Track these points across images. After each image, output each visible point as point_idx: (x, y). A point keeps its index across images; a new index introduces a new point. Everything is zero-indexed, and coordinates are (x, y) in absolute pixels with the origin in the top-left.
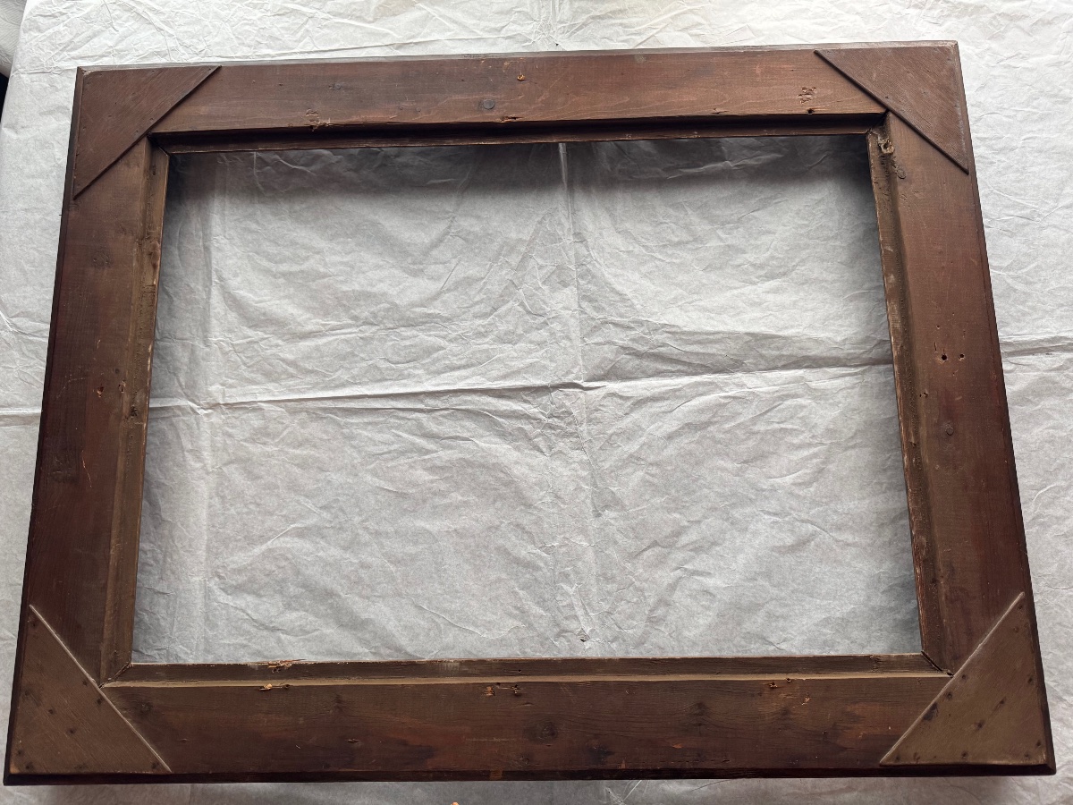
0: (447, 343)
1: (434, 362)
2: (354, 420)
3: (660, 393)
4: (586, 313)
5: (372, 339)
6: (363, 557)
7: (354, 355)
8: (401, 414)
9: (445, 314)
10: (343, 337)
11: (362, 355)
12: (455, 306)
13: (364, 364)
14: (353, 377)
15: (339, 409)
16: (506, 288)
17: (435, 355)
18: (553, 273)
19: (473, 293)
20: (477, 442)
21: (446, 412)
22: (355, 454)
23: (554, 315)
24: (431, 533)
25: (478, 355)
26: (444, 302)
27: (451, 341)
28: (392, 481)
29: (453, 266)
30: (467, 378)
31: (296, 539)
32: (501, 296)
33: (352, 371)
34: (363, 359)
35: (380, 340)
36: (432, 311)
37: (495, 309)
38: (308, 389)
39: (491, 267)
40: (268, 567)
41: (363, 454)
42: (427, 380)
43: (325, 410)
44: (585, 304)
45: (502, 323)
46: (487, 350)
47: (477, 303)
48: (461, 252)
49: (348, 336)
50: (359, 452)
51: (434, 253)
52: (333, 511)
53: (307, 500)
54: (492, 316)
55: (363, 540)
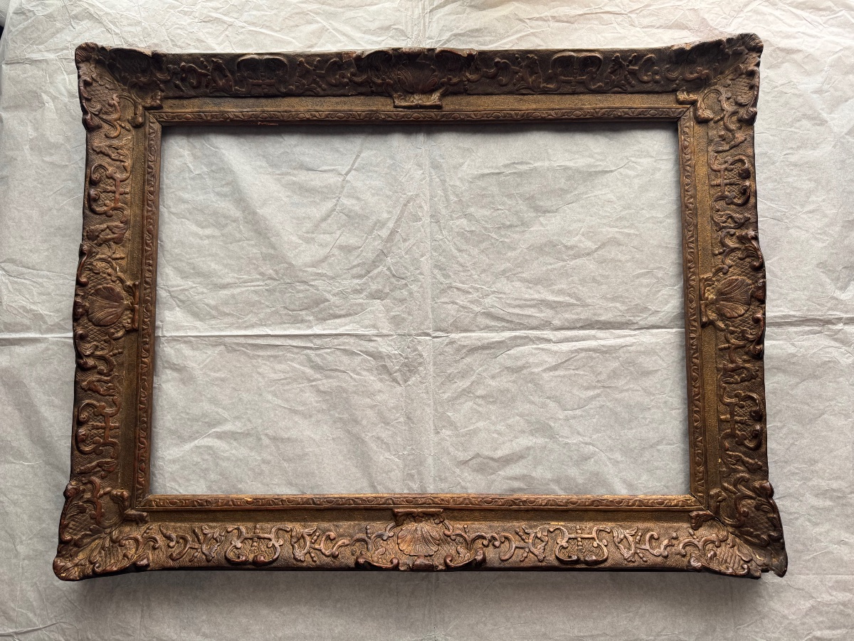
0: (331, 297)
1: (320, 311)
2: (261, 353)
3: (488, 343)
4: (436, 279)
5: (274, 290)
6: (265, 455)
7: (261, 303)
8: (295, 350)
9: (330, 273)
10: (252, 288)
11: (267, 303)
12: (338, 268)
13: (268, 310)
14: (260, 320)
15: (249, 344)
16: (378, 256)
17: (322, 306)
18: (414, 245)
19: (352, 258)
20: (352, 374)
21: (329, 350)
22: (260, 379)
23: (413, 279)
24: (314, 440)
25: (355, 308)
26: (329, 264)
27: (334, 295)
28: (287, 400)
29: (338, 236)
30: (346, 325)
31: (216, 440)
32: (374, 262)
33: (259, 315)
34: (268, 306)
35: (280, 292)
36: (320, 271)
37: (369, 272)
38: (226, 328)
39: (367, 238)
40: (195, 459)
41: (266, 379)
42: (316, 325)
43: (238, 344)
44: (436, 271)
45: (373, 283)
46: (360, 304)
47: (354, 267)
48: (344, 226)
49: (257, 288)
50: (264, 377)
51: (323, 225)
52: (243, 420)
53: (224, 411)
54: (367, 277)
55: (264, 444)
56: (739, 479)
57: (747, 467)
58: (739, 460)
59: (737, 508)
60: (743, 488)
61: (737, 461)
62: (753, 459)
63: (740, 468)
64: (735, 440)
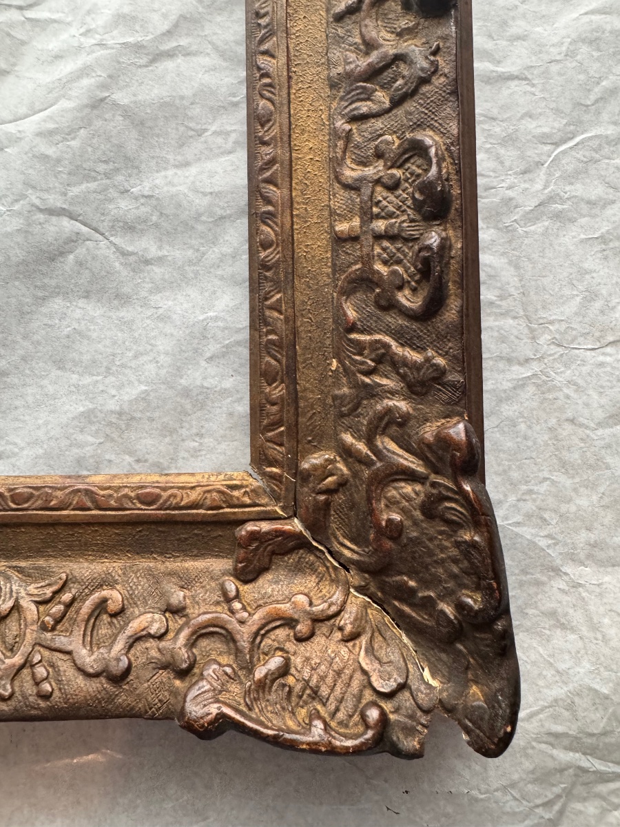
56: (381, 417)
57: (403, 377)
58: (384, 359)
59: (371, 512)
60: (392, 446)
61: (379, 360)
62: (420, 349)
63: (384, 381)
64: (372, 296)
